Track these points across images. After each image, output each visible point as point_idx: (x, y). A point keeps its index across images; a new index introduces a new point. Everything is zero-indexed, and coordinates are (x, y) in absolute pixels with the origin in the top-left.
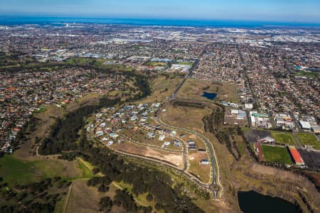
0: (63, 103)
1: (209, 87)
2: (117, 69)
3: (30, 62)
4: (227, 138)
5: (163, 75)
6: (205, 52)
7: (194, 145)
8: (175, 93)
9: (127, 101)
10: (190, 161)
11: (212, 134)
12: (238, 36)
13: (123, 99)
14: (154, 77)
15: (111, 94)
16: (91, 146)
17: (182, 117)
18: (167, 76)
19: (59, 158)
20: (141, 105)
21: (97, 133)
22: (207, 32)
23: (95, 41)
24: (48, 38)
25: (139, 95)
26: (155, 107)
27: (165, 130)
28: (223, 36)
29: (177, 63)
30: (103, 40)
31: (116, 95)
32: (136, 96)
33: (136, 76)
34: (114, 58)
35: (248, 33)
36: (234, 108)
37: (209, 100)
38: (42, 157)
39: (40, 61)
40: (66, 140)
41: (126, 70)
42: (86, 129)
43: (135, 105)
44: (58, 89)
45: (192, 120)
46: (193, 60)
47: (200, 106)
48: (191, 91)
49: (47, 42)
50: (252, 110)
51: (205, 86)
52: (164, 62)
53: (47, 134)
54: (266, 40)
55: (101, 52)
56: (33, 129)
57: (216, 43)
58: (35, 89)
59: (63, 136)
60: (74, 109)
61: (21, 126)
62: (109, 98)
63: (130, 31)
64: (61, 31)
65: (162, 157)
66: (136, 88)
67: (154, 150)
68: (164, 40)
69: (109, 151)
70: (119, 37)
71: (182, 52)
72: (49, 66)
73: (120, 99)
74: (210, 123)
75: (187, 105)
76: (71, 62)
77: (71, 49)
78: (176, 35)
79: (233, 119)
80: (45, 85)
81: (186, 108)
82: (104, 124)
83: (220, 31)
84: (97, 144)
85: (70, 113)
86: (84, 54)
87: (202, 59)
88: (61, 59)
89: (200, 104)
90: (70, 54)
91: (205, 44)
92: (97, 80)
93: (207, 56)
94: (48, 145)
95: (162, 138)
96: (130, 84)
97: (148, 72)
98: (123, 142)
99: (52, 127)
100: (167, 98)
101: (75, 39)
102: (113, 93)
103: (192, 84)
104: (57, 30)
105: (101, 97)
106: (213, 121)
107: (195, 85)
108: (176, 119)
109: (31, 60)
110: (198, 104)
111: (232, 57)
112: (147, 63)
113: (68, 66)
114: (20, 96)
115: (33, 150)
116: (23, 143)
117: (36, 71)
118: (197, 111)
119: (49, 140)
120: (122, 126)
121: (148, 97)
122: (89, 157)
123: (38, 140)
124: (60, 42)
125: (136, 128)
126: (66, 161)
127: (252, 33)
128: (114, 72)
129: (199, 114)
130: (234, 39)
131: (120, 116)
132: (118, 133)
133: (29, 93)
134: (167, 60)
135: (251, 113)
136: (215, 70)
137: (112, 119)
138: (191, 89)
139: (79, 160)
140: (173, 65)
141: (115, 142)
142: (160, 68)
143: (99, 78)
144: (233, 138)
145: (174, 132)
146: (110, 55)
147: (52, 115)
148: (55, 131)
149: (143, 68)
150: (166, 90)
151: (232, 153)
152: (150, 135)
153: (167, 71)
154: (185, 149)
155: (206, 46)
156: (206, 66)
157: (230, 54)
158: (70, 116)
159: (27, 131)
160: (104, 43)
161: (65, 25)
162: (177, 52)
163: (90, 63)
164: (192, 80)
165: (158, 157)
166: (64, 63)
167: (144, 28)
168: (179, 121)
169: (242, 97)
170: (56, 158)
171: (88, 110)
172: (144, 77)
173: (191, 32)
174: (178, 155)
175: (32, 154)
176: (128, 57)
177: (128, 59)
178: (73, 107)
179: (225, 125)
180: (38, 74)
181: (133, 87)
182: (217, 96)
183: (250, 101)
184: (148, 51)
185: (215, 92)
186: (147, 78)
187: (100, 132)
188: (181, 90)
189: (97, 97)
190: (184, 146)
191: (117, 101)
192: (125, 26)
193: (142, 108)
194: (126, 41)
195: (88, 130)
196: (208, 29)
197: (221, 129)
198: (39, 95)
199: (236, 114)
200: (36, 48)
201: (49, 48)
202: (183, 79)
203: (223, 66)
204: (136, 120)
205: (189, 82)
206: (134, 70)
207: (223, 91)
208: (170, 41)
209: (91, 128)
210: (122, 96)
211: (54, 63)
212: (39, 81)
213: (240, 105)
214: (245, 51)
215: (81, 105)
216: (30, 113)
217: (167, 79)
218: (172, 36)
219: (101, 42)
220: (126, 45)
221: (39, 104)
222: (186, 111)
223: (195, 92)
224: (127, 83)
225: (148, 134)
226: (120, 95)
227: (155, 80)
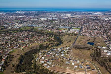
0: (23, 48)
1: (90, 40)
2: (44, 32)
3: (3, 29)
4: (104, 64)
5: (67, 34)
6: (84, 23)
7: (89, 67)
9: (52, 46)
11: (96, 62)
12: (98, 16)
13: (50, 46)
14: (63, 35)
15: (44, 43)
16: (39, 68)
17: (80, 54)
18: (69, 35)
20: (59, 48)
21: (41, 62)
22: (83, 14)
23: (32, 19)
24: (9, 18)
25: (57, 44)
26: (66, 49)
27: (74, 60)
28: (91, 16)
29: (73, 29)
30: (35, 18)
31: (47, 44)
32: (56, 44)
33: (54, 35)
34: (42, 27)
35: (102, 14)
36: (104, 49)
37: (91, 46)
38: (17, 73)
39: (8, 28)
40: (26, 65)
41: (48, 32)
42: (35, 60)
43: (56, 48)
44: (20, 41)
45: (85, 55)
46: (80, 27)
47: (87, 49)
48: (82, 42)
49: (10, 19)
51: (88, 39)
52: (66, 28)
53: (17, 62)
55: (36, 24)
56: (11, 60)
57: (89, 19)
58: (8, 41)
59: (25, 63)
60: (28, 50)
61: (5, 58)
62: (43, 45)
63: (47, 14)
64: (15, 14)
66: (55, 40)
67: (70, 70)
68: (64, 18)
69: (48, 70)
70: (42, 17)
71: (73, 23)
72: (12, 31)
74: (94, 57)
75: (81, 49)
76: (22, 28)
77: (21, 23)
78: (69, 15)
79: (105, 55)
80: (12, 39)
82: (43, 58)
83: (89, 13)
84: (42, 67)
85: (26, 52)
86: (27, 25)
87: (84, 26)
88: (18, 27)
89: (88, 48)
90: (21, 25)
91: (84, 19)
92: (36, 37)
93: (86, 25)
94: (19, 68)
95: (73, 64)
96: (52, 39)
97: (60, 33)
98: (54, 66)
99: (19, 59)
100: (71, 45)
101: (22, 18)
102: (45, 43)
103: (82, 38)
104: (13, 14)
105: (40, 45)
106: (96, 55)
107: (83, 39)
108: (78, 55)
109: (4, 28)
110: (86, 48)
111: (98, 25)
112: (58, 29)
113: (22, 31)
114: (2, 45)
115: (12, 70)
116: (7, 67)
118: (86, 51)
119: (19, 65)
120: (53, 59)
121: (61, 44)
123: (13, 65)
124: (16, 20)
125: (60, 59)
127: (105, 14)
129: (88, 52)
130: (97, 17)
131: (51, 54)
132: (51, 62)
133: (6, 43)
134: (67, 27)
136: (91, 31)
137: (47, 55)
138: (82, 41)
140: (71, 30)
141: (50, 66)
142: (65, 31)
144: (107, 64)
146: (40, 25)
147: (18, 53)
148: (21, 61)
149: (57, 31)
150: (70, 41)
151: (108, 71)
152: (67, 63)
153: (69, 32)
154: (85, 69)
155: (85, 21)
156: (86, 30)
157: (96, 24)
158: (26, 54)
159: (8, 61)
161: (16, 12)
162: (71, 24)
163: (31, 29)
166: (19, 29)
167: (53, 13)
168: (79, 56)
169: (107, 44)
171: (35, 51)
173: (76, 14)
174: (82, 72)
175: (12, 72)
176: (49, 26)
177: (49, 27)
179: (102, 57)
180: (8, 34)
182: (95, 44)
184: (57, 23)
185: (93, 42)
186: (59, 36)
187: (42, 62)
188: (77, 41)
189: (38, 45)
190: (84, 67)
191: (47, 47)
192: (44, 12)
193: (60, 50)
194: (46, 19)
195: (36, 60)
196: (83, 13)
197: (100, 59)
198: (11, 44)
199: (106, 52)
200: (5, 22)
201: (11, 22)
202: (77, 36)
203: (95, 30)
204: (59, 55)
205: (80, 37)
206: (52, 32)
207: (97, 41)
208: (67, 18)
209: (38, 59)
210: (49, 44)
211: (15, 29)
212: (9, 37)
213: (107, 48)
214: (103, 22)
215: (31, 49)
216: (8, 52)
217: (69, 36)
218: (67, 16)
219: (35, 19)
220: (46, 20)
221: (12, 49)
222: (81, 51)
223: (84, 42)
224: (50, 38)
225: (66, 62)
226: (48, 44)
227: (63, 37)
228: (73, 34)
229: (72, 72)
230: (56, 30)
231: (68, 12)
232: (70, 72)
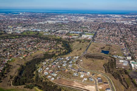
0: (24, 56)
1: (104, 47)
2: (51, 37)
3: (2, 34)
4: (119, 76)
5: (78, 40)
6: (99, 28)
7: (101, 80)
8: (86, 50)
9: (59, 55)
10: (99, 89)
11: (110, 74)
12: (117, 19)
14: (73, 42)
15: (50, 51)
16: (42, 81)
17: (91, 64)
18: (80, 41)
19: (24, 87)
20: (68, 57)
21: (44, 73)
22: (99, 17)
23: (37, 22)
24: (11, 21)
25: (65, 52)
26: (75, 59)
27: (83, 72)
28: (108, 19)
29: (85, 34)
30: (41, 22)
31: (53, 52)
32: (64, 52)
33: (62, 41)
34: (49, 32)
35: (122, 17)
36: (121, 59)
37: (105, 55)
38: (14, 87)
39: (8, 33)
40: (27, 77)
41: (56, 38)
42: (38, 71)
43: (64, 57)
44: (20, 49)
45: (97, 66)
46: (93, 32)
47: (101, 58)
49: (11, 23)
50: (131, 60)
51: (102, 47)
52: (77, 33)
53: (16, 74)
54: (133, 21)
55: (42, 28)
56: (8, 71)
57: (105, 23)
58: (7, 48)
59: (26, 75)
61: (2, 69)
62: (49, 53)
63: (56, 16)
64: (18, 17)
65: (83, 87)
66: (63, 48)
67: (78, 83)
68: (76, 21)
69: (53, 83)
70: (50, 20)
71: (86, 28)
72: (13, 36)
73: (55, 54)
74: (108, 67)
75: (94, 58)
76: (25, 33)
77: (25, 27)
78: (82, 18)
79: (121, 65)
80: (12, 46)
82: (48, 68)
83: (106, 16)
84: (45, 80)
85: (28, 62)
86: (32, 29)
87: (98, 32)
88: (20, 32)
89: (101, 57)
90: (24, 29)
91: (99, 23)
93: (101, 30)
94: (17, 80)
95: (82, 76)
96: (60, 46)
97: (69, 39)
98: (60, 78)
99: (19, 70)
100: (82, 53)
101: (26, 21)
102: (51, 51)
103: (95, 46)
104: (15, 16)
105: (45, 53)
106: (110, 66)
107: (97, 46)
108: (88, 65)
109: (3, 33)
110: (99, 57)
111: (115, 31)
112: (68, 34)
113: (25, 36)
115: (9, 83)
116: (4, 79)
117: (7, 39)
118: (99, 61)
119: (18, 77)
120: (58, 70)
121: (71, 53)
122: (41, 87)
123: (11, 77)
124: (18, 23)
125: (67, 70)
126: (29, 89)
127: (124, 17)
128: (50, 39)
129: (101, 62)
130: (115, 20)
131: (57, 64)
132: (56, 74)
133: (4, 51)
134: (79, 32)
135: (131, 62)
136: (107, 37)
137: (52, 66)
138: (95, 48)
139: (35, 89)
140: (83, 35)
141: (55, 78)
142: (75, 37)
143: (42, 42)
144: (122, 76)
145: (89, 73)
146: (47, 30)
147: (18, 63)
149: (66, 37)
150: (81, 49)
151: (123, 85)
152: (75, 74)
153: (80, 38)
154: (96, 83)
155: (100, 25)
156: (101, 36)
157: (113, 29)
158: (28, 64)
159: (5, 72)
160: (42, 23)
161: (20, 14)
162: (84, 28)
163: (36, 34)
165: (81, 87)
166: (21, 34)
167: (63, 15)
168: (90, 67)
169: (124, 53)
170: (23, 88)
171: (38, 60)
172: (67, 42)
173: (90, 17)
174: (92, 86)
175: (9, 85)
176: (57, 31)
177: (57, 32)
178: (29, 59)
179: (117, 69)
180: (8, 40)
181: (62, 47)
182: (110, 52)
183: (129, 55)
184: (68, 27)
185: (108, 50)
186: (69, 43)
187: (46, 73)
188: (89, 49)
189: (42, 53)
190: (95, 80)
191: (53, 55)
192: (53, 14)
193: (68, 59)
194: (54, 22)
195: (39, 71)
196: (99, 15)
197: (115, 71)
198: (10, 52)
199: (123, 63)
200: (5, 26)
201: (12, 26)
202: (90, 43)
203: (111, 35)
204: (66, 66)
205: (93, 44)
206: (61, 38)
207: (113, 49)
208: (79, 22)
209: (41, 70)
210: (56, 53)
211: (16, 34)
212: (8, 44)
213: (124, 57)
214: (122, 27)
215: (33, 58)
216: (6, 62)
217: (80, 43)
218: (80, 19)
219: (41, 23)
220: (54, 24)
221: (11, 57)
222: (93, 61)
223: (97, 50)
224: (58, 45)
225: (74, 74)
226: (55, 52)
227: (74, 43)
228: (86, 40)
230: (65, 35)
231: (81, 14)
232: (78, 86)
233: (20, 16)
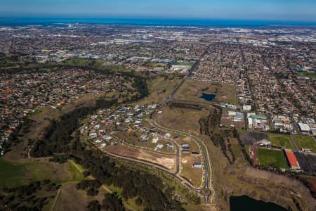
0: (59, 104)
1: (208, 88)
2: (116, 70)
3: (29, 63)
4: (222, 141)
5: (162, 76)
6: (206, 52)
7: (188, 148)
8: (172, 94)
9: (124, 102)
10: (183, 164)
11: (207, 137)
12: (242, 36)
13: (120, 101)
14: (153, 78)
15: (108, 95)
16: (83, 149)
17: (178, 119)
18: (166, 77)
19: (51, 160)
20: (138, 106)
21: (90, 135)
22: (210, 32)
23: (96, 42)
24: (49, 39)
25: (136, 96)
26: (151, 109)
27: (159, 133)
28: (226, 36)
29: (178, 64)
30: (104, 41)
31: (114, 96)
32: (133, 97)
33: (135, 77)
34: (114, 59)
35: (252, 32)
36: (232, 110)
37: (207, 101)
38: (33, 159)
39: (40, 62)
40: (59, 142)
41: (125, 71)
42: (79, 131)
43: (131, 106)
44: (54, 90)
45: (188, 122)
46: (193, 60)
47: (197, 107)
48: (189, 92)
49: (48, 43)
50: (250, 112)
51: (205, 88)
52: (164, 62)
53: (41, 136)
54: (270, 39)
55: (102, 53)
56: (26, 131)
57: (219, 44)
58: (32, 90)
59: (57, 138)
60: (70, 110)
61: (14, 127)
62: (106, 99)
63: (133, 31)
64: (65, 32)
65: (154, 159)
66: (133, 89)
67: (147, 153)
68: (166, 41)
69: (101, 153)
70: (121, 37)
71: (183, 52)
72: (48, 67)
73: (117, 100)
74: (207, 125)
75: (184, 107)
76: (70, 63)
77: (71, 50)
79: (230, 121)
80: (41, 86)
81: (183, 109)
82: (98, 126)
83: (224, 31)
84: (90, 146)
85: (65, 114)
86: (84, 54)
87: (203, 59)
88: (60, 60)
90: (70, 55)
91: (208, 44)
92: (95, 81)
93: (208, 56)
94: (40, 147)
95: (155, 141)
96: (129, 85)
97: (148, 73)
98: (116, 144)
99: (46, 129)
100: (164, 99)
101: (77, 39)
102: (110, 95)
103: (191, 86)
105: (98, 99)
106: (210, 123)
107: (194, 87)
108: (172, 121)
109: (30, 61)
110: (195, 105)
111: (234, 58)
112: (146, 64)
113: (68, 67)
114: (16, 98)
115: (25, 152)
116: (15, 145)
117: (35, 73)
118: (194, 112)
119: (42, 142)
120: (116, 128)
121: (146, 98)
122: (80, 159)
123: (31, 142)
124: (61, 43)
125: (130, 130)
126: (57, 163)
127: (257, 33)
128: (112, 73)
129: (196, 115)
130: (238, 39)
131: (115, 118)
132: (111, 136)
133: (25, 94)
134: (167, 60)
135: (249, 115)
136: (216, 70)
137: (107, 121)
138: (189, 90)
139: (70, 163)
140: (173, 66)
141: (108, 143)
142: (159, 69)
143: (97, 79)
144: (228, 140)
145: (168, 135)
146: (110, 56)
147: (46, 116)
148: (49, 133)
149: (143, 69)
150: (164, 91)
151: (226, 156)
152: (144, 137)
153: (167, 71)
154: (178, 153)
155: (209, 47)
156: (206, 67)
157: (232, 54)
158: (65, 118)
159: (20, 133)
160: (105, 43)
162: (178, 53)
163: (89, 64)
164: (191, 81)
165: (151, 160)
166: (63, 64)
167: (146, 28)
168: (175, 123)
169: (241, 98)
170: (47, 161)
171: (83, 112)
172: (142, 78)
173: (194, 32)
174: (170, 158)
175: (24, 156)
176: (128, 58)
177: (128, 60)
178: (68, 109)
179: (221, 127)
180: (36, 75)
181: (131, 88)
182: (216, 98)
183: (249, 103)
184: (149, 51)
185: (213, 93)
186: (146, 79)
187: (93, 134)
188: (178, 91)
189: (93, 98)
190: (178, 148)
191: (113, 103)
192: (129, 26)
193: (138, 110)
194: (127, 42)
195: (82, 132)
196: (211, 29)
197: (217, 131)
198: (35, 96)
199: (233, 116)
200: (37, 49)
201: (49, 49)
202: (182, 80)
203: (224, 66)
204: (131, 121)
205: (188, 83)
206: (133, 71)
207: (222, 92)
208: (172, 41)
209: (85, 130)
210: (119, 97)
211: (54, 64)
212: (36, 82)
213: (239, 107)
214: (248, 51)
215: (77, 107)
216: (25, 115)
217: (165, 80)
218: (174, 36)
219: (102, 43)
220: (127, 45)
221: (35, 106)
222: (183, 112)
223: (194, 93)
224: (126, 84)
225: (142, 137)
226: (117, 96)
227: (153, 81)
229: (150, 158)
230: (142, 66)
231: (179, 27)
232: (146, 157)
233: (67, 31)
